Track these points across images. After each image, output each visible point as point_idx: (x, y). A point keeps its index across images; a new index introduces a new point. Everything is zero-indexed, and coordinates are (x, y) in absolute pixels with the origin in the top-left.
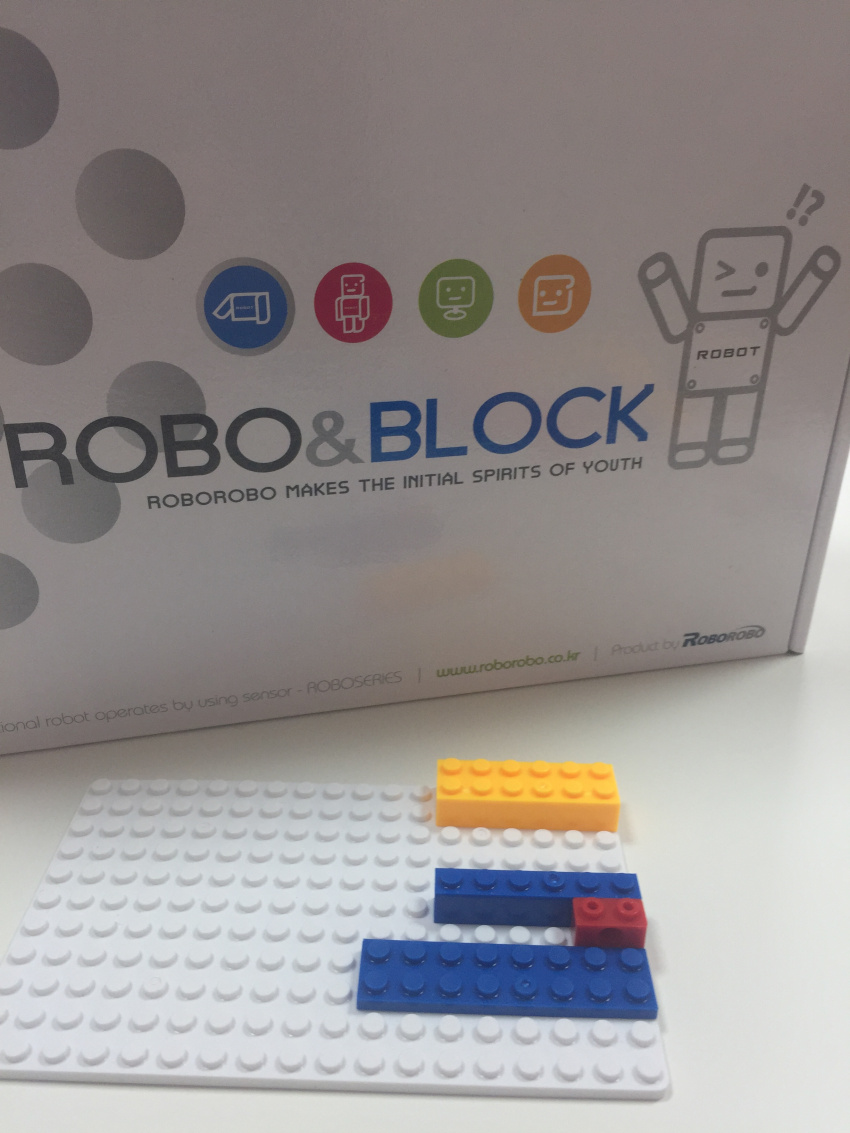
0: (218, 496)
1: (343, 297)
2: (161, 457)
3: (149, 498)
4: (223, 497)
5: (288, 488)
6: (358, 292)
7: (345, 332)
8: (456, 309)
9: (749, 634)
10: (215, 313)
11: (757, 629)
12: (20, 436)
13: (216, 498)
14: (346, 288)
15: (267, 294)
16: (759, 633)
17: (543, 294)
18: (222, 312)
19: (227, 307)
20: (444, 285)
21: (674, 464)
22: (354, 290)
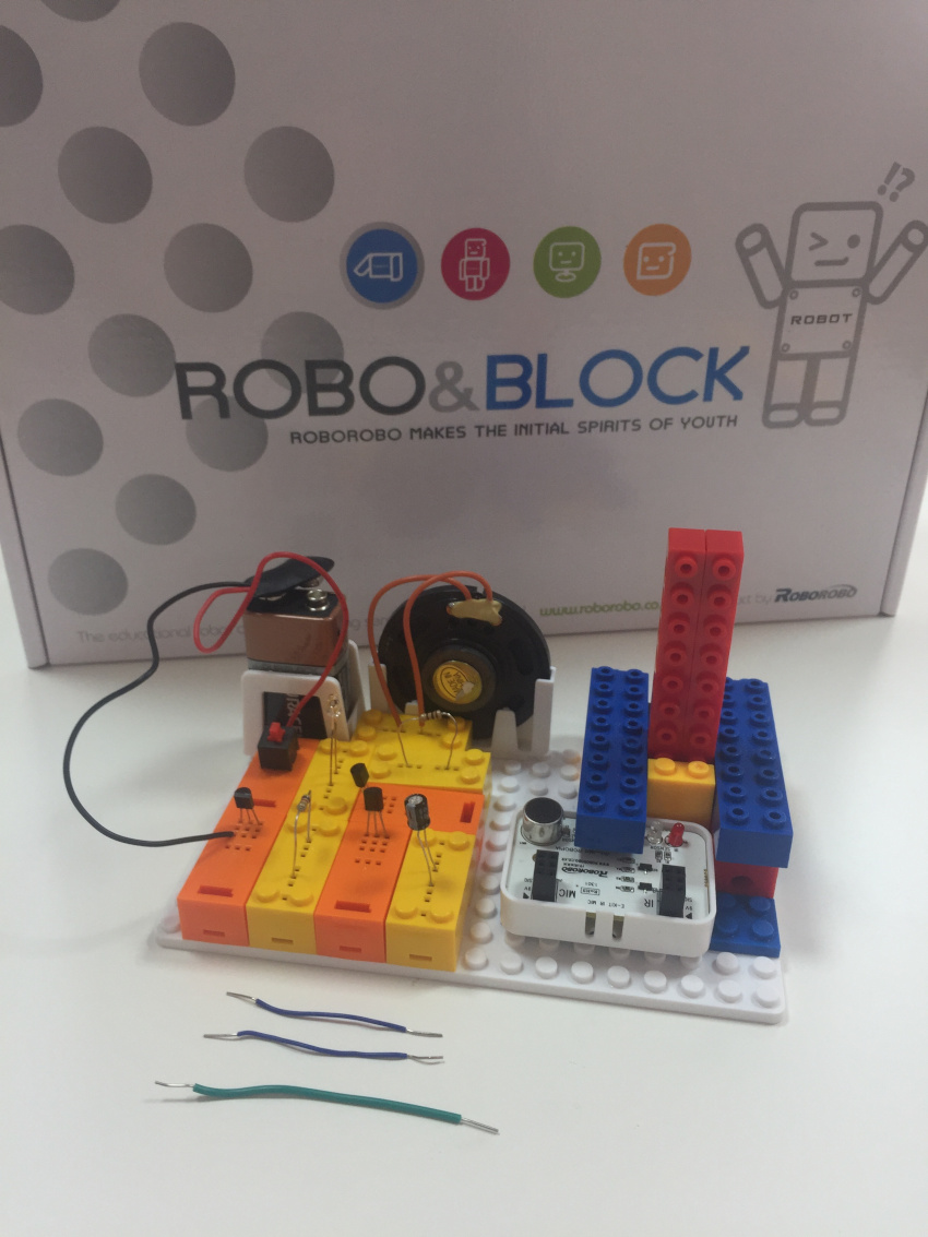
0: (352, 435)
1: (467, 259)
2: (304, 398)
3: (292, 434)
4: (355, 436)
5: (412, 430)
6: (480, 254)
7: (467, 290)
8: (566, 272)
9: (840, 594)
10: (356, 271)
11: (849, 589)
13: (349, 436)
14: (469, 251)
15: (400, 255)
16: (852, 593)
17: (647, 259)
18: (361, 270)
19: (367, 263)
20: (557, 249)
21: (767, 423)
22: (476, 253)
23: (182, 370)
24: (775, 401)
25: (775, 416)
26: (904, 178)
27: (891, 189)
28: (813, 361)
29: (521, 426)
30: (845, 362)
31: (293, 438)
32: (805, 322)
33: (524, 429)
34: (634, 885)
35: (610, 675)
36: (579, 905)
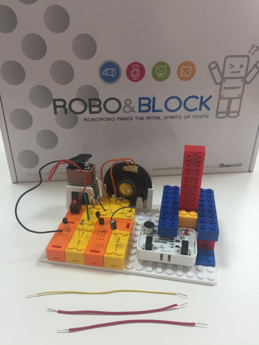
1: (133, 70)
2: (88, 109)
4: (102, 119)
5: (118, 118)
6: (137, 69)
7: (133, 79)
8: (161, 74)
9: (237, 165)
10: (102, 74)
11: (240, 164)
12: (56, 102)
13: (100, 119)
14: (134, 68)
15: (115, 69)
16: (241, 165)
17: (183, 71)
18: (104, 73)
19: (105, 72)
20: (158, 68)
21: (217, 117)
23: (55, 101)
24: (219, 111)
25: (219, 115)
26: (256, 49)
27: (252, 51)
28: (230, 100)
29: (148, 117)
30: (239, 100)
31: (85, 120)
32: (228, 89)
33: (149, 118)
34: (174, 246)
35: (169, 187)
36: (159, 251)
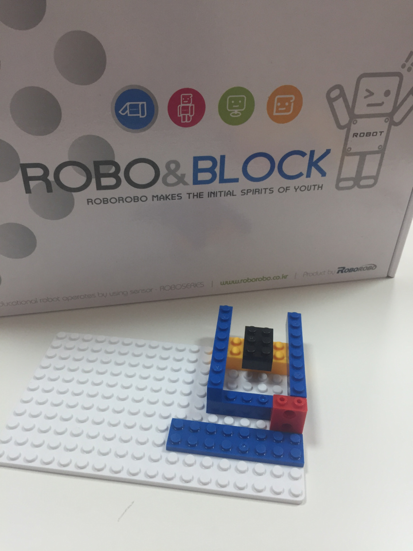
0: (120, 199)
1: (182, 105)
2: (94, 181)
5: (153, 196)
6: (189, 102)
7: (182, 122)
8: (236, 112)
9: (368, 268)
10: (120, 112)
11: (373, 266)
12: (27, 169)
14: (183, 101)
15: (145, 103)
16: (374, 268)
17: (279, 104)
18: (123, 112)
20: (231, 99)
21: (338, 188)
22: (187, 102)
23: (24, 167)
24: (342, 177)
25: (342, 184)
27: (408, 65)
28: (363, 156)
29: (211, 192)
31: (88, 202)
32: (360, 136)
